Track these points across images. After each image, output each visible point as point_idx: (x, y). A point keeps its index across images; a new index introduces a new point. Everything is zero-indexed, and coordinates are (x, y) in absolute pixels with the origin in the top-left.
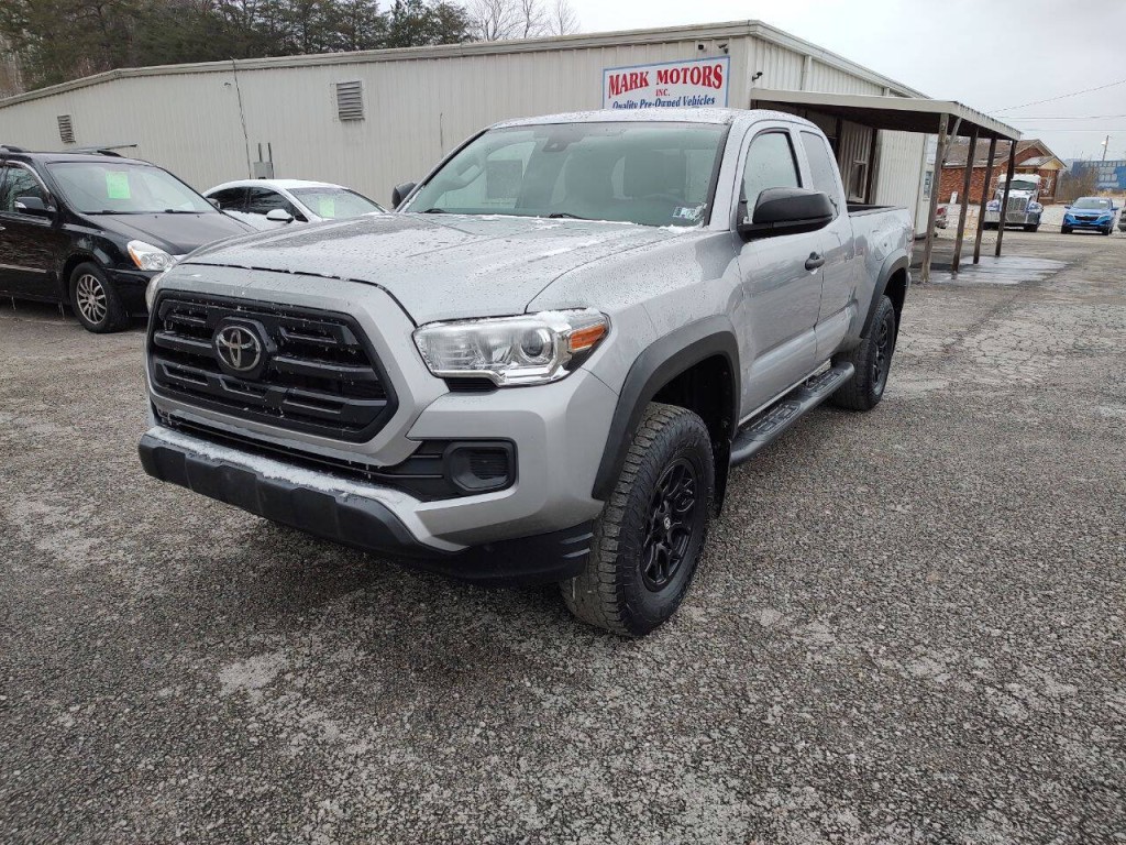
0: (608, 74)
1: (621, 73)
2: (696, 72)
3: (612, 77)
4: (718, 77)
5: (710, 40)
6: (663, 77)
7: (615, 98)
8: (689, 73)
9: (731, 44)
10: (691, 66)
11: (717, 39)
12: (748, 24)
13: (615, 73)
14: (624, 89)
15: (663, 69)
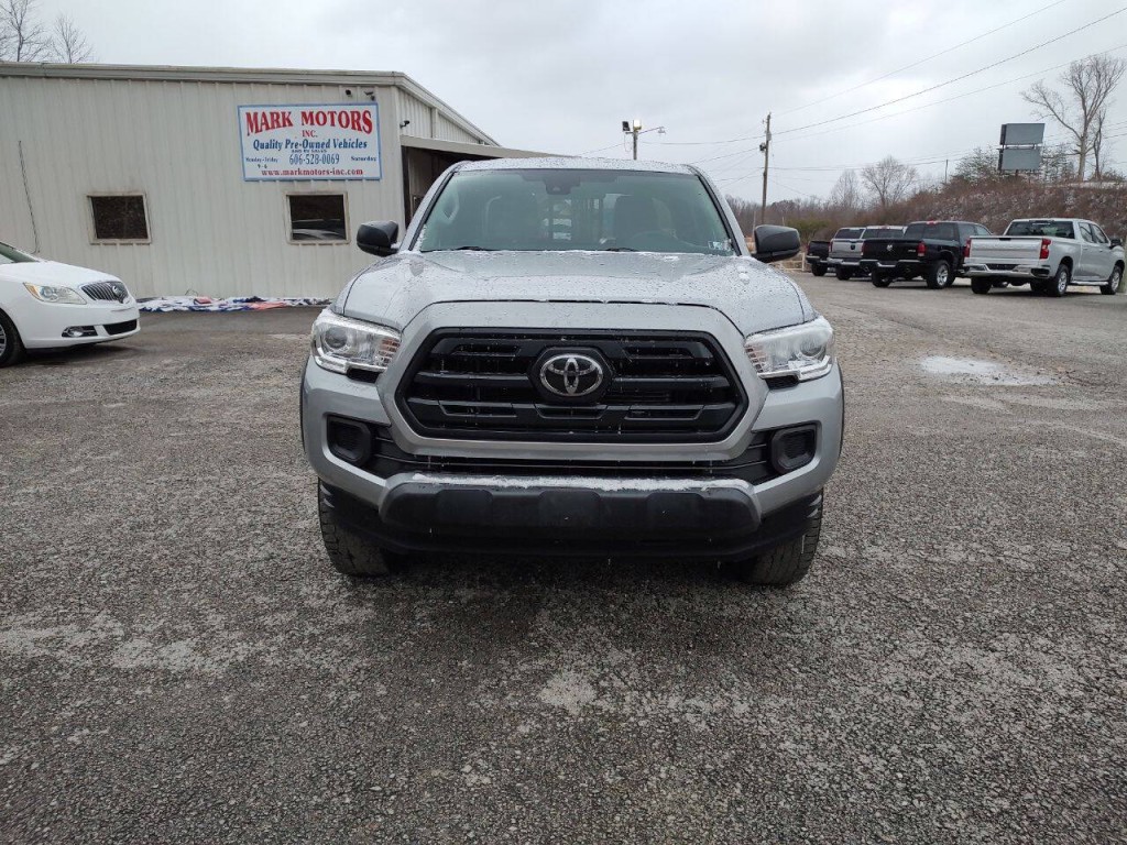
0: (243, 112)
1: (260, 111)
2: (343, 116)
3: (248, 115)
4: (368, 122)
5: (355, 86)
6: (307, 118)
7: (254, 136)
8: (336, 117)
9: (377, 92)
10: (338, 109)
11: (362, 86)
12: (393, 75)
13: (252, 111)
14: (264, 127)
15: (307, 110)
